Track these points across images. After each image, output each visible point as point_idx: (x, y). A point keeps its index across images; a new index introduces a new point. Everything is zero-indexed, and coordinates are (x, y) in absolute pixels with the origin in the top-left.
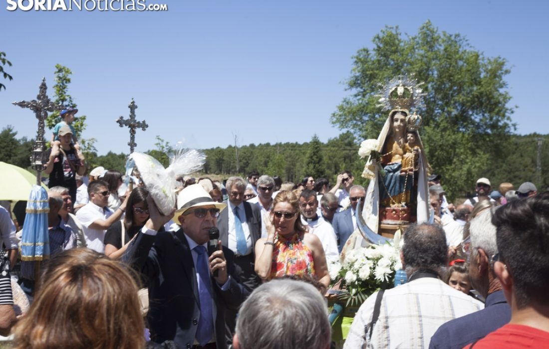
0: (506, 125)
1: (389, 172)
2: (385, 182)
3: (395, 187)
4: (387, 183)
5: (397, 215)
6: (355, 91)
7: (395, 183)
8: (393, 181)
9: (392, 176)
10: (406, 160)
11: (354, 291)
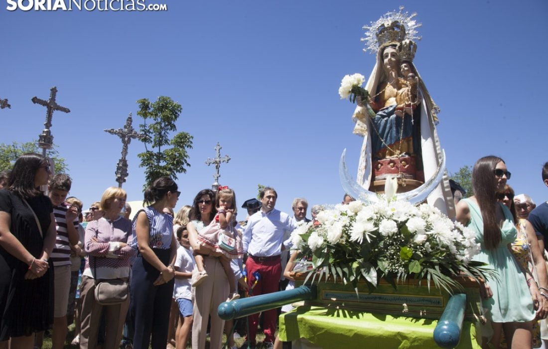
1: (383, 117)
2: (378, 129)
3: (391, 134)
4: (380, 130)
5: (395, 168)
7: (391, 128)
8: (388, 125)
9: (387, 121)
10: (401, 95)
11: (320, 262)
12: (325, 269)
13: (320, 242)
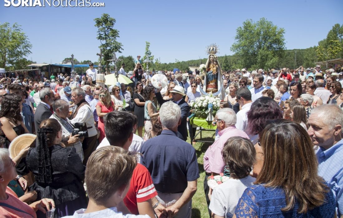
0: (283, 48)
1: (209, 73)
2: (208, 77)
5: (212, 86)
6: (237, 40)
7: (211, 77)
9: (210, 75)
10: (214, 70)
11: (197, 110)
12: (198, 111)
13: (197, 106)
